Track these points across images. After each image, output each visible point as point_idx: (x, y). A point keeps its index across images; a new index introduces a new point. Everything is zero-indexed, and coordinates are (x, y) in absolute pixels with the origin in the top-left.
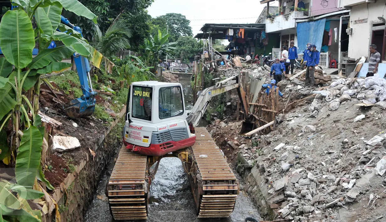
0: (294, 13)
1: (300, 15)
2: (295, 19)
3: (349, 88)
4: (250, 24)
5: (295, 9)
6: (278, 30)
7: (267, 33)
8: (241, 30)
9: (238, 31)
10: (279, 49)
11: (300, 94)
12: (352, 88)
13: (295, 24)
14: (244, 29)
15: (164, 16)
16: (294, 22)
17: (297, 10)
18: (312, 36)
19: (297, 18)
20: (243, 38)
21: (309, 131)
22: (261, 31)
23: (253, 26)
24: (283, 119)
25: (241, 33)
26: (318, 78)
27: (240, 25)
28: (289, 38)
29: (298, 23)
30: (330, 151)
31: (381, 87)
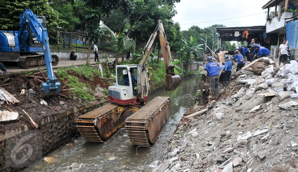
0: (284, 14)
1: (290, 15)
2: (285, 19)
3: (273, 77)
4: (253, 27)
5: (285, 10)
6: (274, 30)
7: (267, 33)
8: (245, 32)
9: (243, 33)
10: (277, 46)
11: (240, 83)
12: (275, 76)
13: (285, 23)
14: (248, 31)
15: (210, 27)
16: (284, 22)
17: (287, 11)
18: (296, 33)
19: (287, 18)
20: (247, 38)
21: (216, 119)
22: (263, 32)
23: (256, 28)
24: (213, 106)
25: (245, 34)
26: (261, 68)
27: (245, 28)
28: (284, 37)
29: (287, 22)
30: (210, 143)
31: (294, 76)
